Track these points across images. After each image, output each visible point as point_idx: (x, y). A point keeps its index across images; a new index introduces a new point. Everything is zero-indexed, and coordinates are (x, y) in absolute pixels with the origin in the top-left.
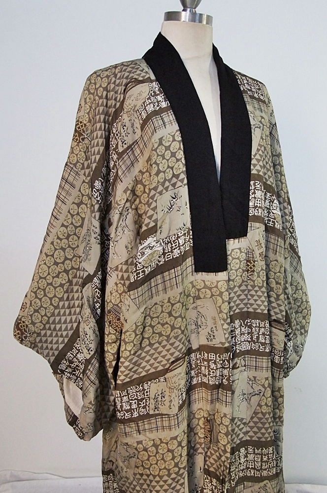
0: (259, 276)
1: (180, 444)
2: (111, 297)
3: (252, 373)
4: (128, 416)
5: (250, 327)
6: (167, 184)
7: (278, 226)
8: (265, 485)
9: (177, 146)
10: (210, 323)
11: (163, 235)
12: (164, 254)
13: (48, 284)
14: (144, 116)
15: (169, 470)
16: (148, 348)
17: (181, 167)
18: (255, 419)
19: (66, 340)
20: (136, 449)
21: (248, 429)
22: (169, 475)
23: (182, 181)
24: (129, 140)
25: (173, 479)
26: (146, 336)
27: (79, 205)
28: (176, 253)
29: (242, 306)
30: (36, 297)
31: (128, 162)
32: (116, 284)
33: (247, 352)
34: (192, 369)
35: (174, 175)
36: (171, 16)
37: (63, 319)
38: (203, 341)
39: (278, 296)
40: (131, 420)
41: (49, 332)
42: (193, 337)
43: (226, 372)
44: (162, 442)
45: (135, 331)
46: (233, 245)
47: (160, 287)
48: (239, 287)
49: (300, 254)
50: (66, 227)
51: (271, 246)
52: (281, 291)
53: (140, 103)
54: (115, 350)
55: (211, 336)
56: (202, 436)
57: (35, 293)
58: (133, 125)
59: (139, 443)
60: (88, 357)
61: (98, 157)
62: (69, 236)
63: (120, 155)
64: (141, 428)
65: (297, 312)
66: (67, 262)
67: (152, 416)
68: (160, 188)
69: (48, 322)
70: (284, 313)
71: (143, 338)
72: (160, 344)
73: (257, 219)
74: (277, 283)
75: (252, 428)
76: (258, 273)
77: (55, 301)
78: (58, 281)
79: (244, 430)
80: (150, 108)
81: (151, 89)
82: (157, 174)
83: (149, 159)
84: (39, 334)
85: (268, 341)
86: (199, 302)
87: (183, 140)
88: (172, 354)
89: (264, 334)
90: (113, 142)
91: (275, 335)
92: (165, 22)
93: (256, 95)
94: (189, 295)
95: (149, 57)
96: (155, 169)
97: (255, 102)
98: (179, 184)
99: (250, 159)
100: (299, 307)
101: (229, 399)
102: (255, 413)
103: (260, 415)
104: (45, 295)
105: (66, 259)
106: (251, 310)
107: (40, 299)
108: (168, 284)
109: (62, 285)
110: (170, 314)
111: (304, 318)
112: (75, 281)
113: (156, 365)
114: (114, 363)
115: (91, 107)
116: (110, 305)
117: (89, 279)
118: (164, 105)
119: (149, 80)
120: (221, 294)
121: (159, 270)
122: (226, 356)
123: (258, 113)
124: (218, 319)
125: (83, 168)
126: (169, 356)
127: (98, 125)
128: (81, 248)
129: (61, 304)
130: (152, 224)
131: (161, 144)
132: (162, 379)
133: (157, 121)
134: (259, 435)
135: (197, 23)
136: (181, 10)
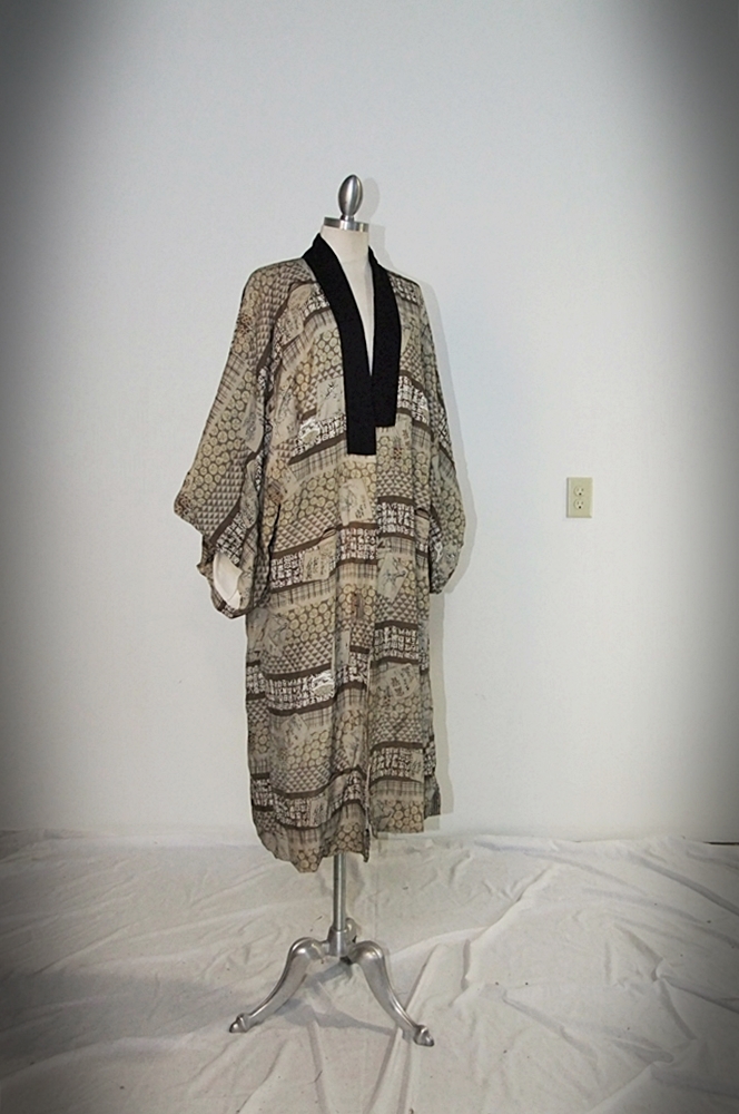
0: (405, 464)
1: (329, 609)
2: (272, 472)
3: (397, 555)
4: (282, 584)
5: (396, 510)
6: (326, 374)
7: (424, 420)
8: (408, 668)
9: (336, 342)
10: (360, 502)
11: (321, 416)
12: (321, 434)
13: (212, 462)
14: (307, 314)
15: (318, 634)
16: (304, 519)
17: (337, 360)
18: (399, 600)
19: (226, 515)
20: (288, 619)
21: (392, 609)
22: (319, 639)
23: (339, 372)
24: (293, 335)
25: (322, 643)
26: (303, 508)
27: (242, 391)
28: (332, 434)
29: (389, 490)
30: (200, 474)
31: (292, 354)
32: (277, 461)
33: (392, 534)
34: (342, 544)
35: (332, 367)
36: (330, 222)
37: (224, 495)
38: (353, 519)
39: (424, 486)
40: (286, 588)
41: (210, 508)
42: (343, 514)
43: (372, 548)
44: (313, 607)
45: (294, 501)
46: (380, 432)
47: (317, 464)
48: (387, 472)
49: (454, 460)
50: (230, 411)
51: (418, 439)
52: (426, 482)
53: (304, 301)
54: (272, 525)
55: (359, 513)
56: (349, 612)
57: (199, 470)
58: (296, 322)
59: (292, 611)
60: (249, 526)
61: (264, 348)
62: (232, 418)
63: (284, 348)
64: (294, 596)
65: (449, 520)
66: (230, 443)
67: (307, 583)
68: (320, 377)
69: (210, 497)
70: (429, 503)
71: (300, 510)
72: (315, 514)
73: (404, 411)
74: (423, 474)
75: (396, 608)
76: (405, 461)
77: (218, 478)
78: (221, 460)
79: (389, 610)
80: (313, 308)
81: (313, 290)
82: (318, 365)
83: (311, 352)
84: (200, 509)
85: (412, 526)
86: (350, 482)
87: (341, 337)
88: (325, 524)
89: (408, 518)
90: (277, 336)
91: (421, 523)
92: (326, 227)
93: (408, 297)
94: (341, 475)
95: (308, 256)
96: (316, 361)
97: (407, 304)
98: (336, 374)
99: (400, 357)
100: (452, 514)
101: (375, 573)
102: (400, 594)
103: (404, 596)
104: (208, 472)
105: (229, 440)
106: (397, 494)
107: (204, 477)
108: (324, 461)
109: (224, 464)
110: (325, 487)
111: (457, 527)
112: (235, 461)
113: (311, 534)
114: (270, 537)
115: (256, 302)
116: (271, 480)
117: (253, 456)
118: (324, 305)
119: (311, 282)
120: (370, 475)
121: (317, 449)
122: (373, 533)
123: (409, 314)
124: (366, 498)
125: (247, 358)
126: (322, 526)
127: (264, 320)
128: (244, 430)
129: (223, 481)
130: (313, 407)
131: (321, 339)
132: (315, 548)
133: (318, 319)
134: (403, 616)
135: (354, 232)
136: (339, 217)
